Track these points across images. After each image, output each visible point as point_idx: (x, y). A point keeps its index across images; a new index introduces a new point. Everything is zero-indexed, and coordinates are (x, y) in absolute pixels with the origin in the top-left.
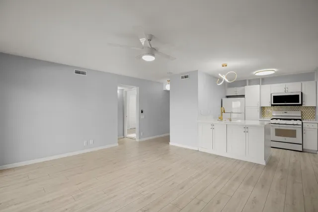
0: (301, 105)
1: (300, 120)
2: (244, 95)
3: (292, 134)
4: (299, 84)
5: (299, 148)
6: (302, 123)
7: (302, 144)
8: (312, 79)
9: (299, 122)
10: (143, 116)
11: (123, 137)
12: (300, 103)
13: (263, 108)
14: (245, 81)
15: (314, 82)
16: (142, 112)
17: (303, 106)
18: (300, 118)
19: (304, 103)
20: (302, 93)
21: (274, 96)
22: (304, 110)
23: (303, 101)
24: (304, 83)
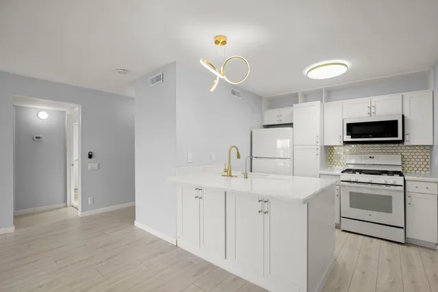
0: (402, 142)
1: (400, 174)
2: (292, 124)
3: (384, 204)
4: (397, 98)
5: (399, 235)
6: (405, 181)
7: (405, 228)
8: (424, 86)
9: (398, 180)
10: (92, 165)
11: (63, 204)
12: (400, 138)
13: (328, 150)
14: (296, 96)
15: (428, 94)
16: (90, 156)
17: (406, 143)
18: (400, 169)
19: (407, 138)
20: (403, 116)
21: (347, 124)
22: (406, 154)
23: (406, 133)
24: (407, 95)
